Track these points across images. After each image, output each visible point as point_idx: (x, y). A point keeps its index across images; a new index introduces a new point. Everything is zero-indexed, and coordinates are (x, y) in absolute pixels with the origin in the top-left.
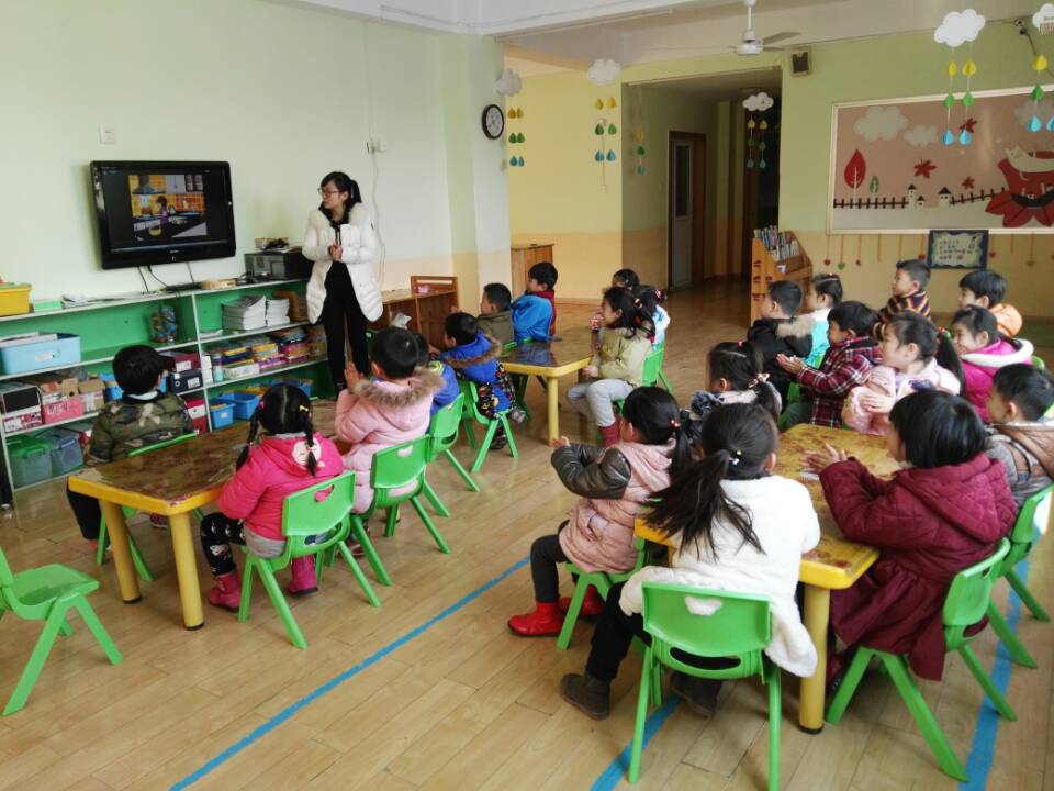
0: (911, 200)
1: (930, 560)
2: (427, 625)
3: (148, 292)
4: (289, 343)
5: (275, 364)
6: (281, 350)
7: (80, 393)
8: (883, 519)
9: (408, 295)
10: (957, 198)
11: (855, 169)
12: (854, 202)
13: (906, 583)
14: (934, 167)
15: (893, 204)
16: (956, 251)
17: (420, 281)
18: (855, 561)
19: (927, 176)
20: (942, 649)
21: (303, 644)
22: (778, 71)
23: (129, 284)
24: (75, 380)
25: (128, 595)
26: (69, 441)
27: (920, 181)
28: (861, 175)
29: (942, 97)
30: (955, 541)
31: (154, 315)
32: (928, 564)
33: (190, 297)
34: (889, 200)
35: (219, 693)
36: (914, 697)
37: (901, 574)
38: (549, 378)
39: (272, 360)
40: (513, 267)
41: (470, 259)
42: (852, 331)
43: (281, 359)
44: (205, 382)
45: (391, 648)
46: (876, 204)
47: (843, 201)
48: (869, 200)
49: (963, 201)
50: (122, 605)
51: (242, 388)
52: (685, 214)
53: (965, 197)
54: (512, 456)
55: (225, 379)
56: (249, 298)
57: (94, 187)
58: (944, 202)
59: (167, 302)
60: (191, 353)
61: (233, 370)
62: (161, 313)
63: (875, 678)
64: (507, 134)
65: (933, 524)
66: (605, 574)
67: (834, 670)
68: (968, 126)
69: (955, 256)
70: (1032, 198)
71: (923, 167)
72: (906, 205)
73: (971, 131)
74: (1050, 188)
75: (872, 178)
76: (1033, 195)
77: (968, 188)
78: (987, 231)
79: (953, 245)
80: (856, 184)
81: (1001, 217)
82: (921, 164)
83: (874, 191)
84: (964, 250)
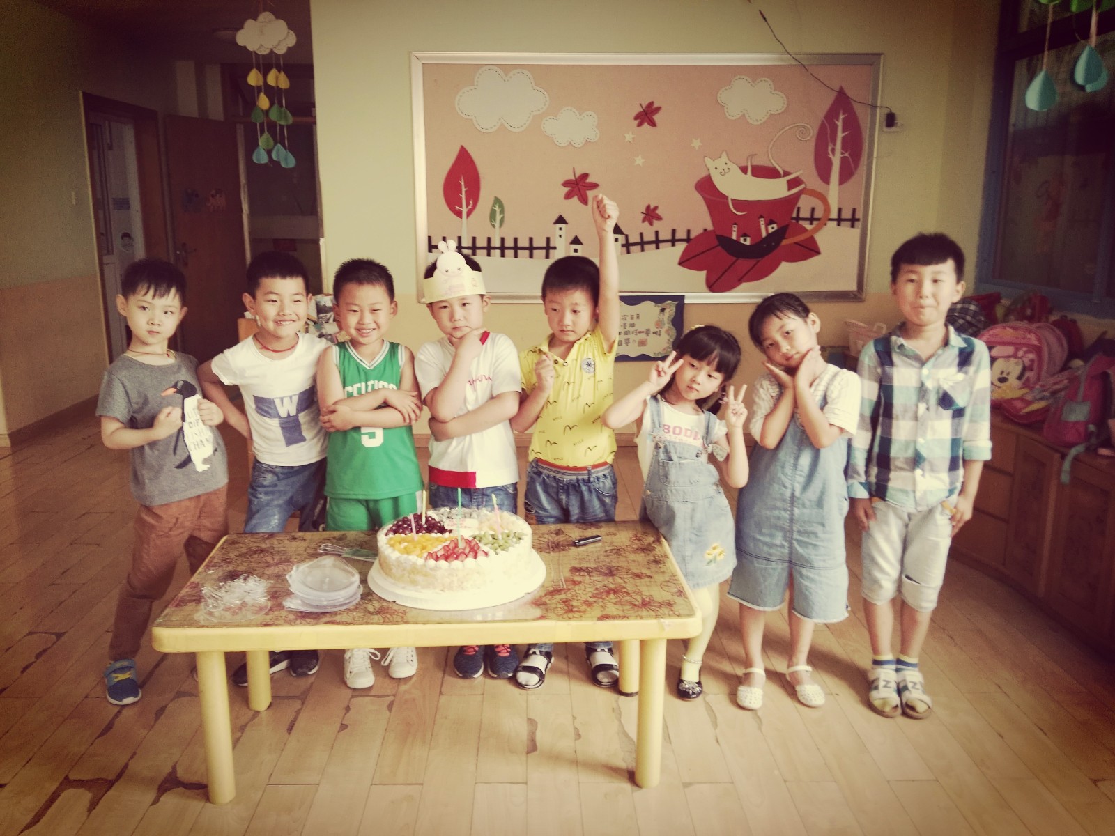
0: (560, 243)
10: (634, 240)
11: (461, 181)
12: (463, 242)
14: (594, 186)
16: (637, 332)
19: (584, 200)
27: (573, 209)
28: (474, 195)
34: (524, 242)
48: (489, 239)
53: (647, 239)
68: (647, 116)
69: (634, 341)
70: (748, 243)
71: (577, 184)
72: (551, 251)
73: (653, 124)
74: (773, 228)
75: (492, 199)
76: (748, 239)
77: (651, 224)
78: (683, 297)
79: (632, 322)
80: (465, 210)
81: (702, 275)
82: (573, 178)
83: (497, 224)
84: (648, 330)
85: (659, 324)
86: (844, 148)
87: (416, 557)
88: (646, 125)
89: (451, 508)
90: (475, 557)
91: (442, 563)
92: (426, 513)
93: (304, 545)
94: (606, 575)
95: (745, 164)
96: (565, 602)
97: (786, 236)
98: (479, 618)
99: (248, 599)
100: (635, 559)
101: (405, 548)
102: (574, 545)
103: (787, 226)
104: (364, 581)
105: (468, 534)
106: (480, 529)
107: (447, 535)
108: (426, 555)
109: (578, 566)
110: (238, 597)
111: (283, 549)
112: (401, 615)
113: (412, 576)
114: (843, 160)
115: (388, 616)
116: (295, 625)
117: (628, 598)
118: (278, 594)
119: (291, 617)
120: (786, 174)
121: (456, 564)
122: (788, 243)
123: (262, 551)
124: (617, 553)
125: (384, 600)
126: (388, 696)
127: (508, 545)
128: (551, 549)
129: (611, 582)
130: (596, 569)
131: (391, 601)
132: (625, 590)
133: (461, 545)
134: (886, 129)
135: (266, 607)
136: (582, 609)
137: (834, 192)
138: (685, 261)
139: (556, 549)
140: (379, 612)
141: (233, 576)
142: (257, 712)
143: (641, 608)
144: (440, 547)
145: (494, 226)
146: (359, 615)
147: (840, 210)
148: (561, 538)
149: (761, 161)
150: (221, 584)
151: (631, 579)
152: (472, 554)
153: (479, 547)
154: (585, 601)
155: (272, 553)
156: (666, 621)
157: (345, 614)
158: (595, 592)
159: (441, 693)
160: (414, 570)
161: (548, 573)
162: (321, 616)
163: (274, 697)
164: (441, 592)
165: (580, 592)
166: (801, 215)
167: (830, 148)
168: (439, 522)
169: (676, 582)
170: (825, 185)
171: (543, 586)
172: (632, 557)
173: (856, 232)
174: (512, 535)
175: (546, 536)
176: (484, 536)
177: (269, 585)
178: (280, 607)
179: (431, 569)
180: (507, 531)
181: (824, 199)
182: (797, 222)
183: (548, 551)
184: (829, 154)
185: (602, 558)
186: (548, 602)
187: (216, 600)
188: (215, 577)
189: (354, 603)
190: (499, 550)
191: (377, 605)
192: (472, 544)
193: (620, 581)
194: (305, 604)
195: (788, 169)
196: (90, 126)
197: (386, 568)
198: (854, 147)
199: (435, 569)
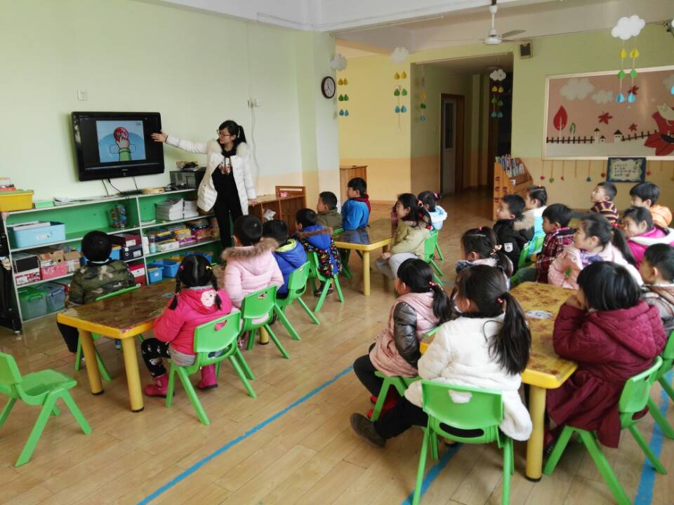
0: (597, 138)
1: (612, 371)
2: (287, 410)
3: (108, 196)
4: (198, 228)
5: (189, 242)
6: (193, 233)
7: (65, 260)
8: (580, 344)
9: (274, 198)
10: (626, 137)
11: (560, 118)
12: (560, 139)
13: (596, 385)
14: (610, 117)
15: (585, 141)
16: (626, 171)
17: (281, 189)
18: (562, 371)
19: (607, 122)
20: (618, 427)
21: (207, 422)
22: (511, 55)
23: (96, 190)
24: (62, 251)
25: (95, 389)
26: (58, 290)
27: (602, 126)
28: (564, 123)
29: (616, 72)
30: (628, 358)
31: (112, 210)
32: (611, 373)
33: (135, 199)
34: (582, 138)
35: (153, 453)
36: (600, 458)
37: (592, 378)
38: (364, 252)
39: (187, 240)
40: (341, 181)
41: (313, 175)
42: (558, 224)
43: (193, 239)
44: (144, 253)
45: (263, 425)
46: (574, 141)
47: (553, 138)
48: (569, 138)
49: (629, 139)
50: (92, 395)
51: (168, 257)
52: (451, 147)
53: (631, 136)
54: (340, 301)
55: (157, 252)
56: (173, 199)
57: (74, 128)
58: (618, 139)
59: (120, 202)
60: (136, 235)
61: (162, 246)
62: (117, 209)
63: (575, 446)
64: (338, 95)
65: (613, 347)
66: (400, 377)
67: (549, 441)
68: (633, 91)
71: (604, 117)
72: (593, 141)
73: (635, 93)
75: (571, 124)
77: (633, 131)
78: (645, 158)
79: (623, 167)
80: (561, 128)
81: (654, 149)
84: (630, 170)
85: (635, 168)
138: (647, 144)
145: (571, 133)
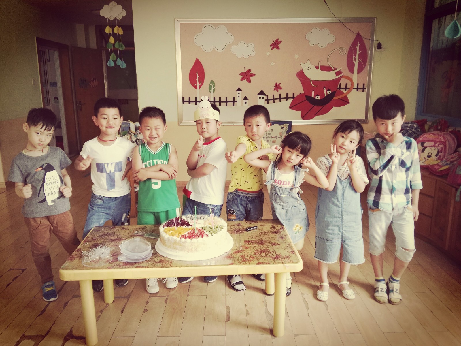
0: (239, 99)
10: (270, 98)
11: (196, 73)
19: (249, 81)
27: (244, 85)
28: (202, 79)
34: (223, 99)
47: (189, 99)
49: (274, 99)
53: (276, 97)
58: (262, 100)
68: (276, 45)
69: (271, 141)
70: (319, 99)
71: (246, 74)
72: (235, 103)
73: (278, 48)
74: (329, 92)
75: (210, 81)
76: (319, 97)
77: (278, 91)
78: (291, 122)
79: (270, 133)
80: (198, 86)
81: (299, 113)
82: (244, 72)
83: (212, 92)
84: (276, 136)
85: (281, 133)
86: (360, 58)
87: (176, 237)
88: (275, 48)
89: (192, 215)
90: (202, 237)
91: (188, 240)
92: (181, 217)
93: (128, 231)
94: (260, 244)
95: (317, 65)
96: (242, 256)
97: (335, 96)
98: (205, 264)
99: (102, 256)
100: (272, 236)
101: (171, 233)
102: (246, 230)
103: (336, 91)
104: (153, 248)
105: (199, 227)
106: (205, 224)
107: (190, 227)
108: (180, 236)
109: (248, 240)
110: (98, 256)
111: (119, 233)
112: (169, 263)
113: (174, 246)
114: (359, 63)
115: (164, 263)
116: (123, 268)
117: (270, 254)
118: (115, 255)
119: (121, 264)
120: (335, 69)
121: (194, 240)
122: (336, 98)
123: (109, 234)
124: (264, 234)
125: (162, 256)
126: (165, 296)
127: (217, 231)
128: (236, 232)
129: (262, 247)
130: (255, 241)
131: (165, 257)
132: (268, 251)
133: (196, 232)
134: (377, 50)
135: (110, 260)
136: (249, 260)
137: (355, 77)
138: (292, 107)
139: (238, 232)
140: (160, 262)
141: (95, 246)
142: (108, 304)
143: (276, 259)
144: (187, 232)
145: (211, 92)
146: (151, 263)
147: (358, 84)
148: (240, 227)
149: (324, 64)
150: (90, 249)
151: (271, 246)
152: (201, 236)
153: (204, 233)
154: (251, 256)
155: (113, 235)
156: (287, 265)
157: (145, 263)
158: (255, 252)
159: (188, 295)
160: (175, 243)
161: (235, 243)
162: (135, 264)
163: (115, 298)
164: (188, 253)
165: (249, 252)
166: (341, 87)
167: (353, 58)
168: (186, 221)
169: (291, 247)
170: (351, 74)
171: (232, 249)
172: (271, 235)
173: (365, 94)
174: (219, 227)
175: (234, 226)
176: (206, 227)
177: (112, 250)
178: (117, 260)
179: (183, 242)
180: (216, 225)
181: (351, 80)
182: (340, 89)
183: (234, 233)
184: (353, 60)
185: (258, 236)
186: (235, 256)
187: (88, 256)
188: (88, 246)
189: (149, 258)
190: (213, 234)
191: (159, 258)
192: (201, 231)
193: (266, 247)
194: (127, 258)
195: (335, 67)
196: (39, 52)
197: (163, 242)
198: (364, 57)
199: (185, 242)
